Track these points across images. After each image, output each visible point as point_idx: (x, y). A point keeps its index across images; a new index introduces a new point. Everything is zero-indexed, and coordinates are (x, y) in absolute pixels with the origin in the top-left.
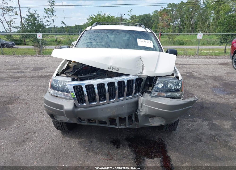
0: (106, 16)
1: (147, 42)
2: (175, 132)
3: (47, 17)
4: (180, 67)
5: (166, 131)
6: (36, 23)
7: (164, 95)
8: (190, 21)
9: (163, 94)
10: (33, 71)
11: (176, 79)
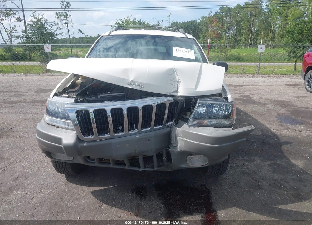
0: (137, 22)
1: (186, 52)
2: (224, 176)
3: (60, 24)
4: (235, 89)
5: (212, 174)
6: (43, 31)
7: (207, 124)
8: (249, 30)
9: (206, 122)
10: (35, 94)
11: (224, 100)
